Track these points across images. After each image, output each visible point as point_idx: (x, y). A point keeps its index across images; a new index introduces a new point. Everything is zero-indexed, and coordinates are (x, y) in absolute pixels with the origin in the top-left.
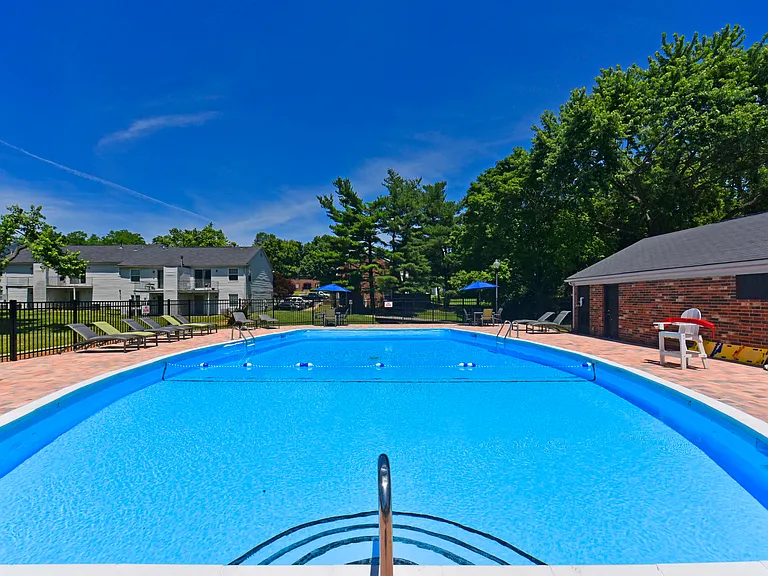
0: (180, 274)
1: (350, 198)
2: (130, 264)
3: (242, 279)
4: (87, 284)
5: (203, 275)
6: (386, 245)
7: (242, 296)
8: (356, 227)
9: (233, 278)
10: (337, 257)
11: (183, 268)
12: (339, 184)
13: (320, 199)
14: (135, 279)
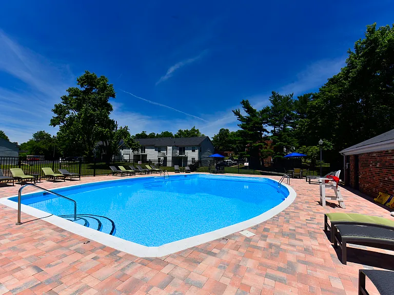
0: (173, 149)
1: (250, 110)
2: (158, 145)
3: (197, 151)
4: (146, 153)
5: (182, 150)
6: (268, 132)
7: (197, 159)
8: (251, 124)
9: (193, 151)
10: (241, 140)
11: (175, 147)
12: (243, 102)
13: (234, 111)
14: (159, 151)
